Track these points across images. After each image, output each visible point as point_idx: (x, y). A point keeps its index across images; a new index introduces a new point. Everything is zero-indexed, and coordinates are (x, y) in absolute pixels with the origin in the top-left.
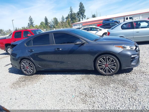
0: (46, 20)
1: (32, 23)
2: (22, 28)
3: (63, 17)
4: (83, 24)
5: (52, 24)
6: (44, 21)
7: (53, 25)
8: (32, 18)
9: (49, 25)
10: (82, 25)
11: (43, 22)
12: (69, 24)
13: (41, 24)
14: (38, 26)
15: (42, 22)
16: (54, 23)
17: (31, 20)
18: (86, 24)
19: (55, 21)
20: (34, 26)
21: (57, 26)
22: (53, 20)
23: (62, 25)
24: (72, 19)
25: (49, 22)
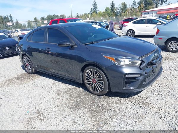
0: (113, 5)
1: (95, 9)
2: (84, 14)
3: (134, 2)
4: (158, 13)
5: (119, 10)
6: (110, 7)
7: (119, 12)
8: (96, 3)
9: (115, 11)
10: (156, 13)
11: (108, 8)
12: (140, 11)
13: (105, 10)
14: (102, 12)
15: (106, 8)
16: (121, 10)
17: (95, 5)
18: (163, 12)
19: (123, 7)
20: (97, 12)
21: (124, 13)
22: (121, 6)
23: (132, 13)
24: (146, 4)
25: (116, 8)
